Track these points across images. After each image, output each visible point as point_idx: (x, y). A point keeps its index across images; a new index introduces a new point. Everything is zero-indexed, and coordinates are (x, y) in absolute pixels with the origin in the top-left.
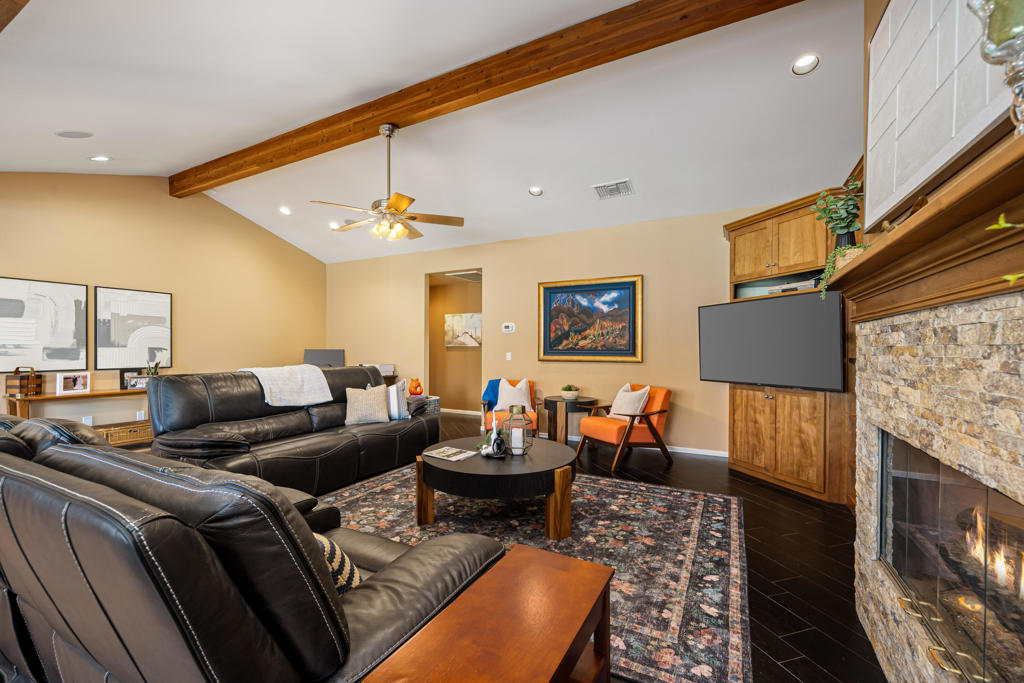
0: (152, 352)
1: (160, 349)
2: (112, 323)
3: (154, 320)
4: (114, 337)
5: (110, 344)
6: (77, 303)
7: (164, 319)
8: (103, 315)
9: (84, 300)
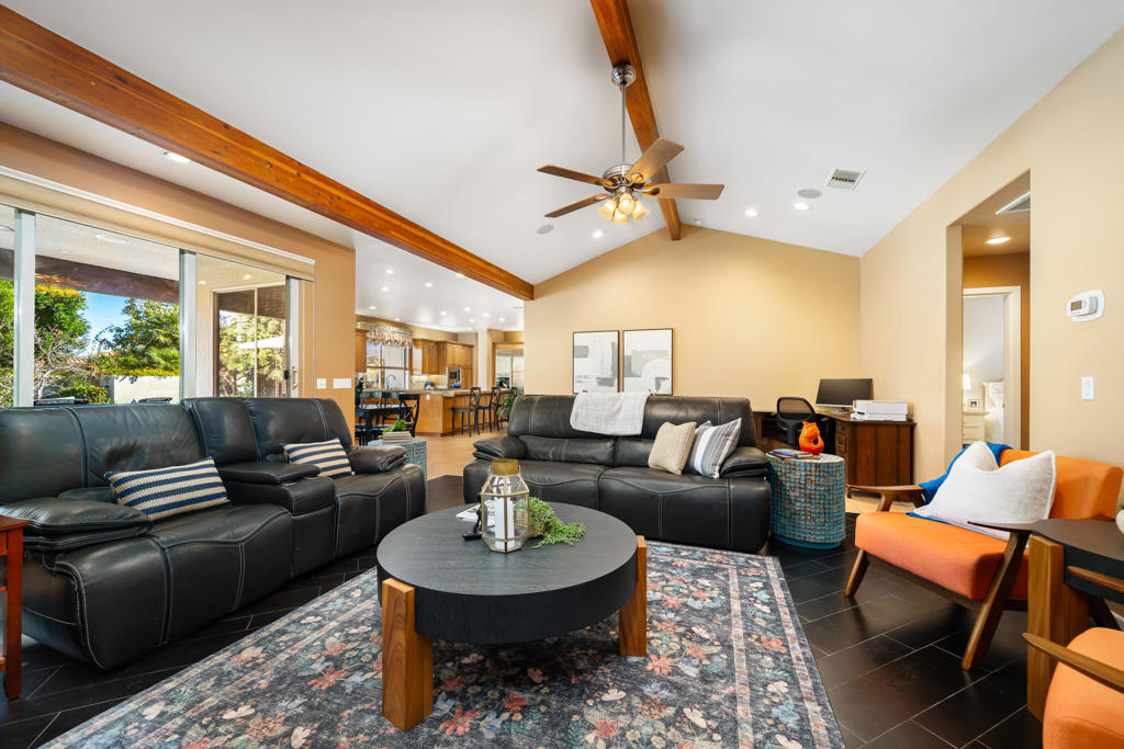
0: (658, 381)
1: (664, 379)
2: (633, 359)
3: (659, 354)
4: (634, 369)
5: (632, 375)
6: (613, 344)
7: (667, 351)
8: (627, 352)
9: (616, 342)
